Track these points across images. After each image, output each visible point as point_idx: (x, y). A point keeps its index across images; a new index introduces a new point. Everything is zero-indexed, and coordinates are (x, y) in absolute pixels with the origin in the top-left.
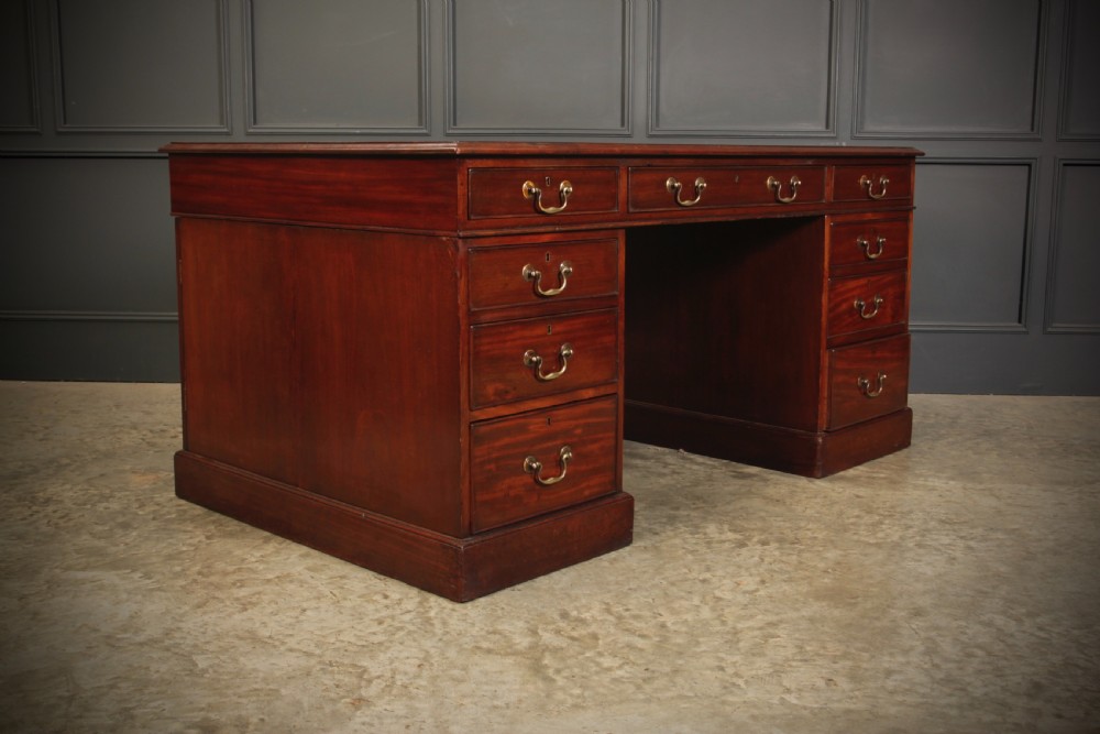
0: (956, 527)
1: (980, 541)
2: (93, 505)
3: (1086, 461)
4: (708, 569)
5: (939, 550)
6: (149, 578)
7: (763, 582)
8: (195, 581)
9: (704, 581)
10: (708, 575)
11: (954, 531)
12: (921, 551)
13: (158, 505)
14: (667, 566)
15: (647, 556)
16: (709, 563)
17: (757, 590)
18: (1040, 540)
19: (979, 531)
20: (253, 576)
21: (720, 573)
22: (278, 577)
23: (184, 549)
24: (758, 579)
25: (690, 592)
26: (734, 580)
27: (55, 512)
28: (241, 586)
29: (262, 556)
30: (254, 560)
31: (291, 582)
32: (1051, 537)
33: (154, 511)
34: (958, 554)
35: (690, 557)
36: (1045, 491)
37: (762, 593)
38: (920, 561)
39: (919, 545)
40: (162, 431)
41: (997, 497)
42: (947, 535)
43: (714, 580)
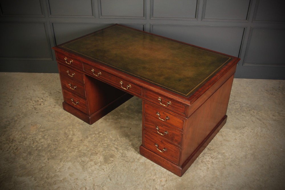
0: (211, 152)
1: (215, 160)
2: (23, 143)
3: (245, 116)
4: (155, 175)
5: (206, 164)
6: (36, 181)
7: (166, 180)
8: (45, 182)
9: (154, 180)
10: (155, 178)
11: (210, 154)
12: (202, 164)
13: (37, 142)
14: (147, 172)
15: (142, 167)
16: (156, 171)
17: (164, 185)
18: (228, 158)
19: (215, 154)
20: (58, 179)
21: (157, 176)
22: (63, 179)
23: (43, 165)
24: (165, 179)
25: (150, 186)
26: (161, 179)
27: (14, 146)
28: (55, 184)
29: (60, 169)
30: (58, 170)
31: (66, 181)
32: (231, 157)
33: (37, 145)
34: (209, 166)
35: (152, 168)
36: (233, 132)
37: (165, 186)
38: (201, 169)
39: (202, 162)
40: (38, 101)
41: (222, 136)
42: (208, 156)
43: (156, 180)
